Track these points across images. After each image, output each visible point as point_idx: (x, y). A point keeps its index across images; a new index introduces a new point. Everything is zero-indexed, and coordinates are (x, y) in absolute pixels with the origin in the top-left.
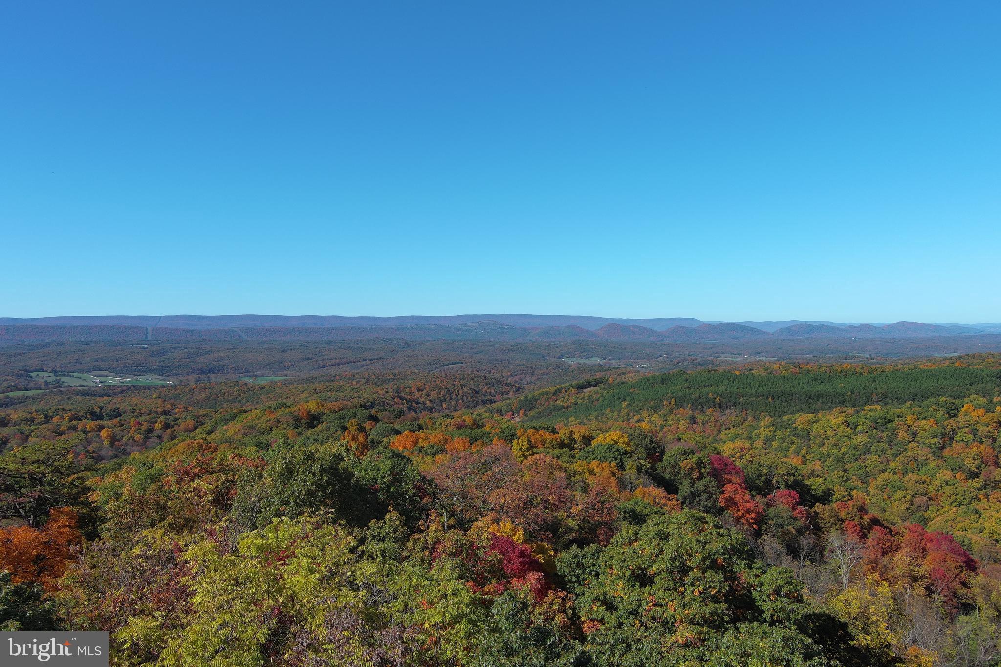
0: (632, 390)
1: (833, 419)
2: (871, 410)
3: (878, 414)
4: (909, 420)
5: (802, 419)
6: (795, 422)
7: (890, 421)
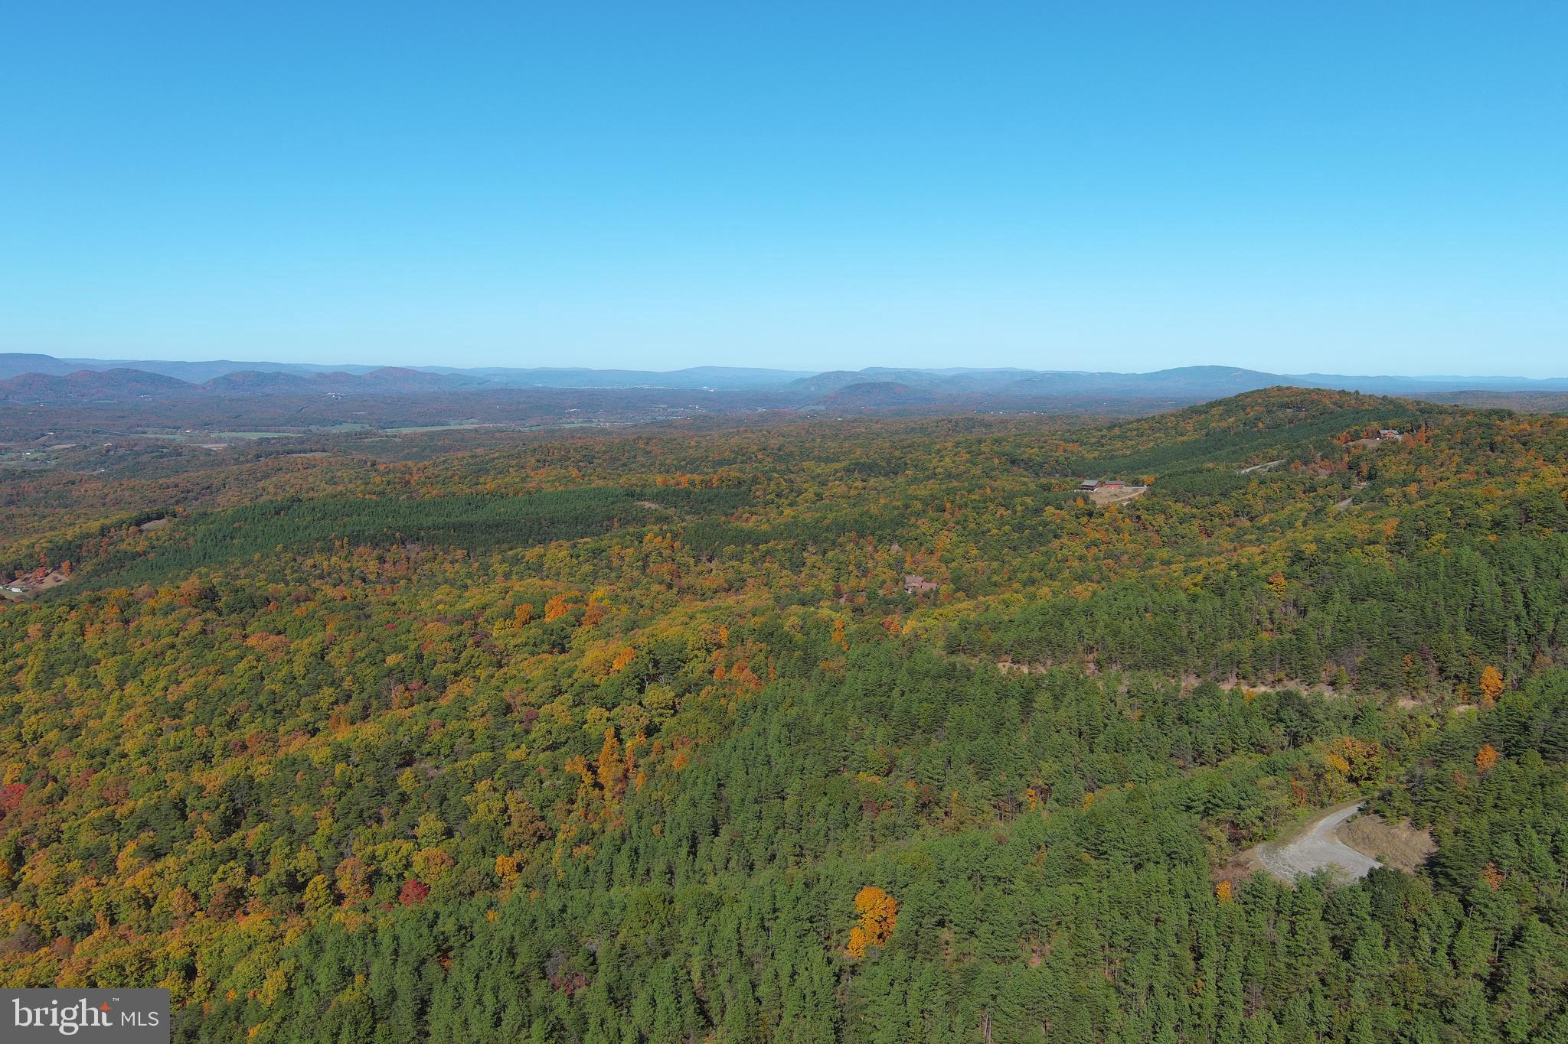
0: (236, 525)
1: (557, 553)
2: (585, 543)
3: (593, 545)
4: (616, 549)
5: (532, 553)
6: (523, 557)
7: (603, 551)
